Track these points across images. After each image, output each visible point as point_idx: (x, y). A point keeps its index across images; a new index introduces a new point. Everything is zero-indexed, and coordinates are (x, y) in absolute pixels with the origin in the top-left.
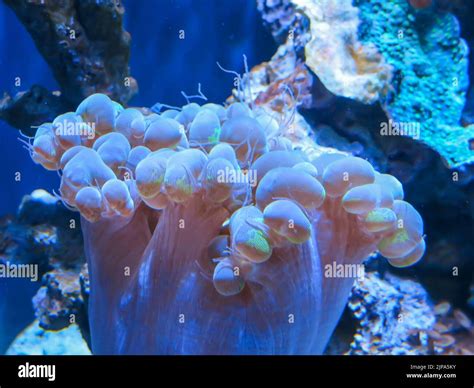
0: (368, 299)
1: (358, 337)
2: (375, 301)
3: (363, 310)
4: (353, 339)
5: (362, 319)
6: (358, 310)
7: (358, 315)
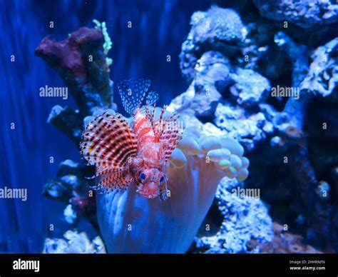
0: (229, 205)
1: (224, 223)
2: (232, 206)
3: (227, 210)
4: (221, 225)
5: (226, 214)
6: (224, 210)
7: (224, 213)
